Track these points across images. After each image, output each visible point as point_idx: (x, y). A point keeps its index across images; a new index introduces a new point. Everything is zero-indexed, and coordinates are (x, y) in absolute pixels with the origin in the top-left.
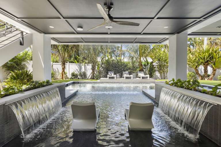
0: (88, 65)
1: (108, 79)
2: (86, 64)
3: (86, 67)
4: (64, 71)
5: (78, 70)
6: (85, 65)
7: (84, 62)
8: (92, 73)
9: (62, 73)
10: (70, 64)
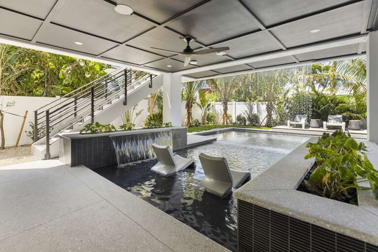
0: (262, 104)
1: (288, 127)
2: (260, 103)
3: (260, 108)
4: (225, 113)
5: (248, 112)
6: (258, 104)
7: (257, 100)
8: (267, 117)
9: (224, 115)
10: (236, 103)
